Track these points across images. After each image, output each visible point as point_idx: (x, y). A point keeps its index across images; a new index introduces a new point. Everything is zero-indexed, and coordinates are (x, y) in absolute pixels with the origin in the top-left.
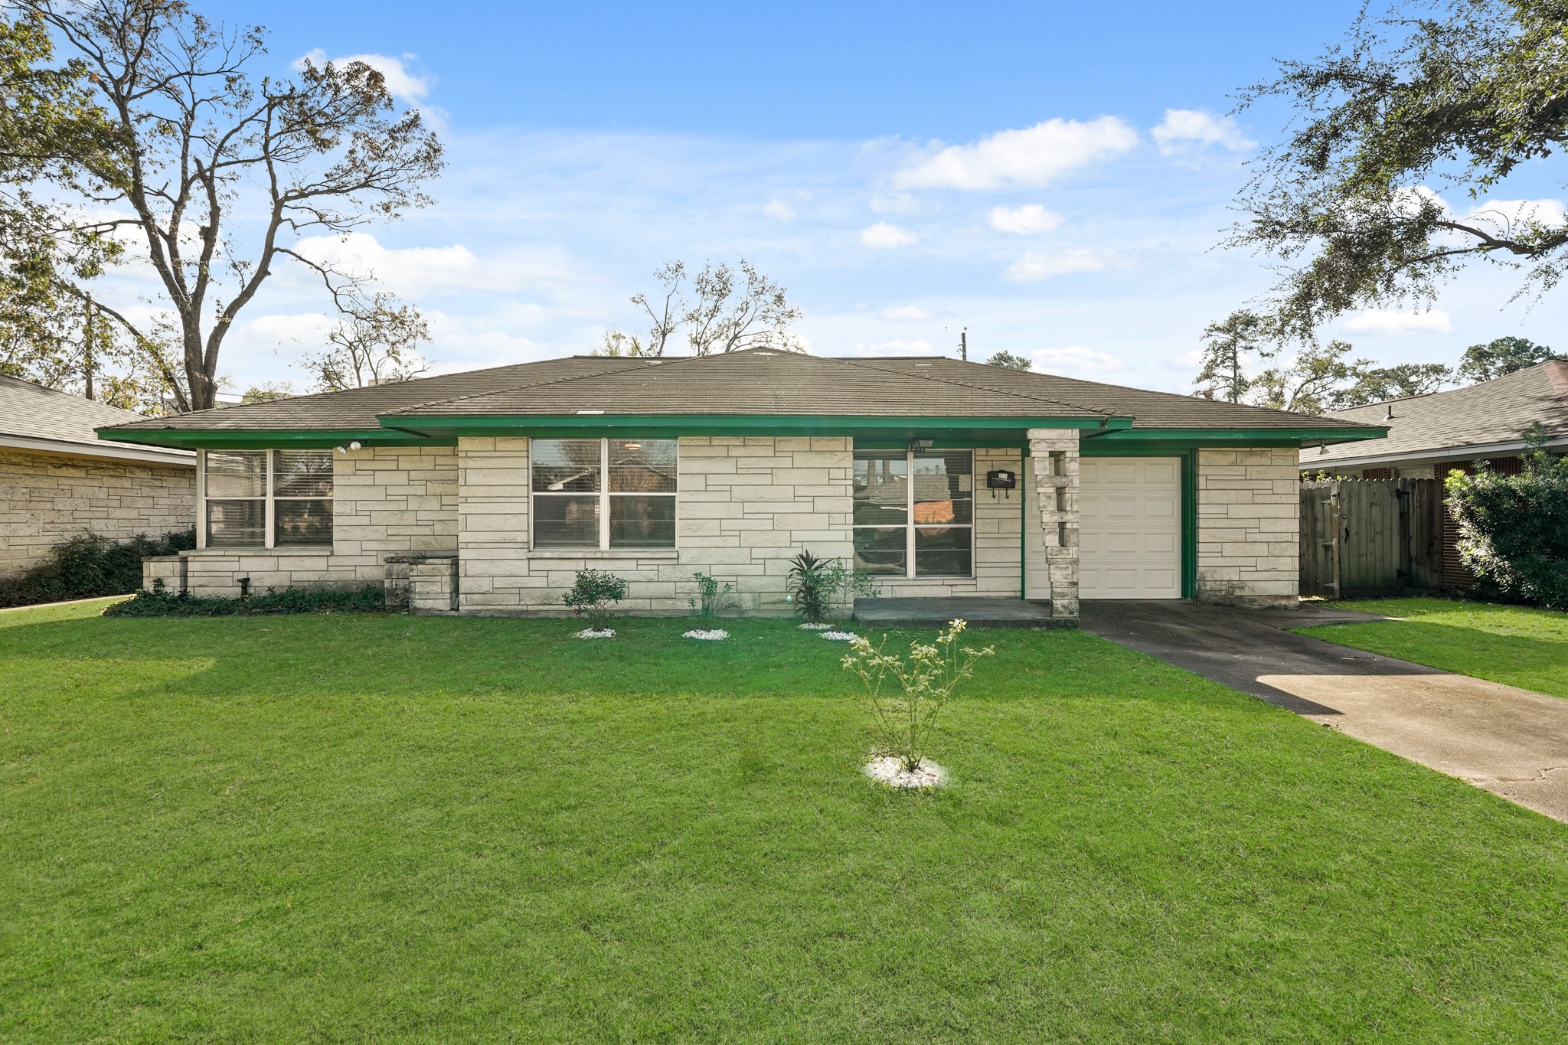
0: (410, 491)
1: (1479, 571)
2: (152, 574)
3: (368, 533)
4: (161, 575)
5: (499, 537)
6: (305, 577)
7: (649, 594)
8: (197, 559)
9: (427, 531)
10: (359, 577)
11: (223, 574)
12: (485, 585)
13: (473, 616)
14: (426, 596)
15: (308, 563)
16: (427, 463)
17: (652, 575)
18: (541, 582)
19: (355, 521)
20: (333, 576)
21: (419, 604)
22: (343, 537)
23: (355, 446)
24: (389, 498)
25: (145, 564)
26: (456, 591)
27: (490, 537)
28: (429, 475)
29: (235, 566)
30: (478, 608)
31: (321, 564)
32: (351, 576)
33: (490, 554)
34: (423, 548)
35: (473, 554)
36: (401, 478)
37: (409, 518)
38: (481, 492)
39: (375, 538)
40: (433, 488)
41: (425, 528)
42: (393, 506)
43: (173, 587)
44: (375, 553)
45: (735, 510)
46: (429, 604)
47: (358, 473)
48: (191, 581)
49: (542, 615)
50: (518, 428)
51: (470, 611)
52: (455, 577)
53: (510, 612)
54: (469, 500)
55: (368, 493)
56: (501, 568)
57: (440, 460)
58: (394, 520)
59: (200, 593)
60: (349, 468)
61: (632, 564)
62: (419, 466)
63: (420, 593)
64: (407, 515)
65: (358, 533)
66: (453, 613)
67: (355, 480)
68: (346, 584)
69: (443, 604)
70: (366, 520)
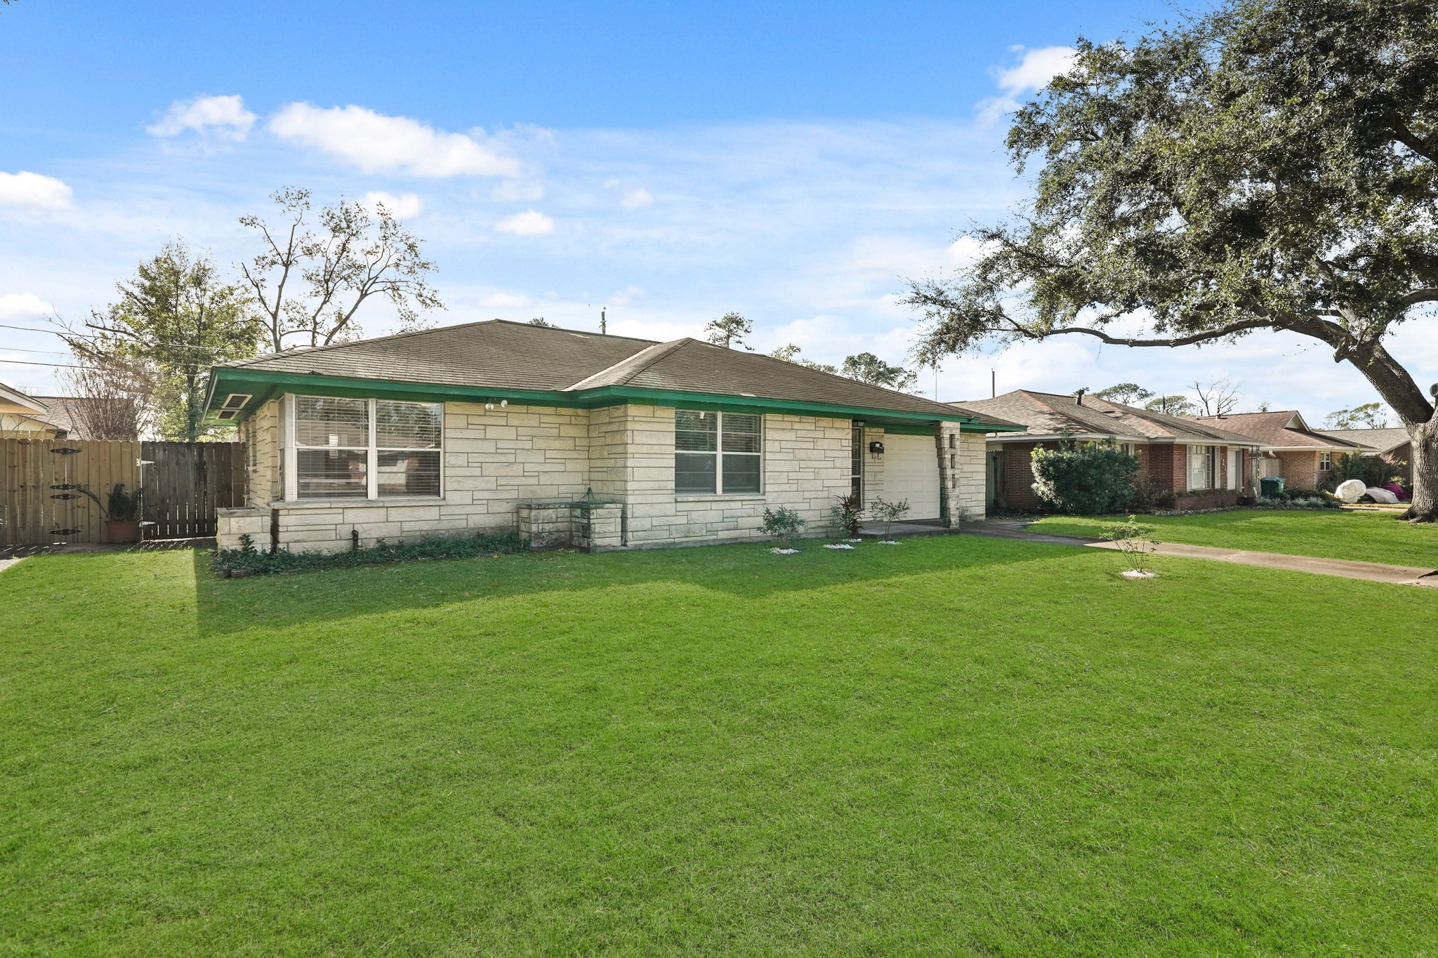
0: (519, 445)
1: (1046, 499)
2: (234, 530)
3: (480, 484)
4: (246, 532)
5: (656, 485)
6: (416, 526)
7: (749, 525)
8: (291, 512)
9: (534, 481)
10: (471, 524)
11: (323, 527)
12: (647, 524)
13: (638, 549)
14: (603, 535)
15: (422, 513)
16: (533, 421)
17: (751, 512)
18: (683, 520)
19: (466, 472)
20: (445, 525)
21: (598, 542)
22: (456, 488)
23: (504, 403)
24: (499, 451)
25: (220, 521)
26: (624, 530)
27: (651, 485)
28: (536, 432)
29: (339, 519)
30: (641, 542)
31: (433, 513)
32: (463, 524)
33: (650, 499)
34: (530, 496)
35: (638, 499)
36: (511, 433)
37: (518, 470)
38: (645, 449)
39: (486, 488)
40: (541, 443)
41: (531, 479)
42: (502, 459)
43: (262, 543)
44: (486, 502)
45: (795, 466)
46: (606, 542)
47: (470, 427)
48: (282, 537)
49: (684, 545)
50: (705, 403)
51: (636, 545)
52: (624, 518)
53: (663, 544)
54: (636, 456)
55: (478, 446)
56: (657, 510)
57: (545, 419)
58: (503, 472)
59: (296, 549)
60: (462, 422)
61: (738, 505)
62: (526, 423)
63: (599, 533)
64: (515, 467)
65: (469, 484)
66: (623, 548)
67: (466, 434)
68: (459, 532)
69: (616, 541)
70: (478, 472)
